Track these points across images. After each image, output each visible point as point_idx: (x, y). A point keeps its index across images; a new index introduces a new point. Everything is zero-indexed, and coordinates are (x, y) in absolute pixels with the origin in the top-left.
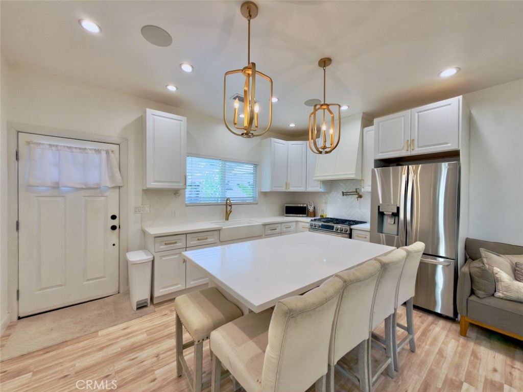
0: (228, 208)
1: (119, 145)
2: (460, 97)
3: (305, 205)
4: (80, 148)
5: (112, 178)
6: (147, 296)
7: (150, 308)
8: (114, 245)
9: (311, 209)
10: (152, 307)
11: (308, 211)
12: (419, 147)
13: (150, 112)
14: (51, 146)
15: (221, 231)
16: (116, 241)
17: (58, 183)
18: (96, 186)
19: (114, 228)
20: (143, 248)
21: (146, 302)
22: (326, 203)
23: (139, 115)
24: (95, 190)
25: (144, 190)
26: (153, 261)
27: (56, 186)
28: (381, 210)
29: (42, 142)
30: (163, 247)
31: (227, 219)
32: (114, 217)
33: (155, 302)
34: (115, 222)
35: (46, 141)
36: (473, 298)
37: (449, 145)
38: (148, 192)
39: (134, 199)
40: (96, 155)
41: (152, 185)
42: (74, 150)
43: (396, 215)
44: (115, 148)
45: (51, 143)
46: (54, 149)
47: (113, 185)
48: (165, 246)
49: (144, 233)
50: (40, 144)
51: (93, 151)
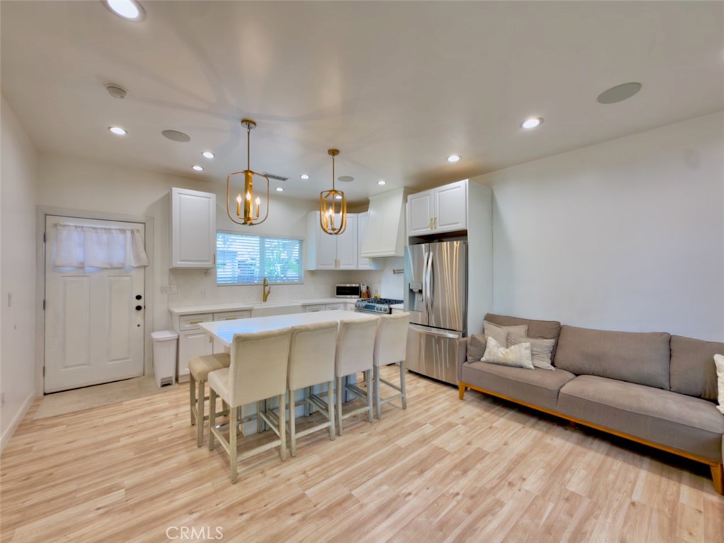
0: (265, 288)
1: (145, 224)
2: (467, 180)
3: (357, 285)
4: (105, 229)
5: (137, 257)
6: (172, 374)
7: (175, 386)
8: (139, 326)
9: (364, 289)
10: (177, 385)
11: (361, 292)
12: (440, 226)
13: (176, 192)
14: (76, 227)
15: (252, 312)
16: (140, 321)
17: (83, 263)
18: (120, 266)
19: (139, 308)
20: (170, 328)
21: (171, 381)
22: (380, 282)
23: (166, 192)
24: (120, 269)
25: (170, 270)
26: (178, 340)
27: (81, 266)
28: (411, 288)
29: (68, 224)
30: (188, 326)
31: (265, 300)
32: (139, 297)
33: (180, 381)
34: (140, 303)
35: (72, 223)
36: (466, 364)
37: (460, 224)
38: (175, 272)
39: (160, 278)
40: (120, 235)
41: (178, 263)
42: (99, 231)
43: (421, 292)
44: (141, 227)
45: (77, 225)
46: (79, 230)
47: (138, 265)
48: (191, 325)
49: (170, 313)
50: (66, 226)
51: (118, 231)
